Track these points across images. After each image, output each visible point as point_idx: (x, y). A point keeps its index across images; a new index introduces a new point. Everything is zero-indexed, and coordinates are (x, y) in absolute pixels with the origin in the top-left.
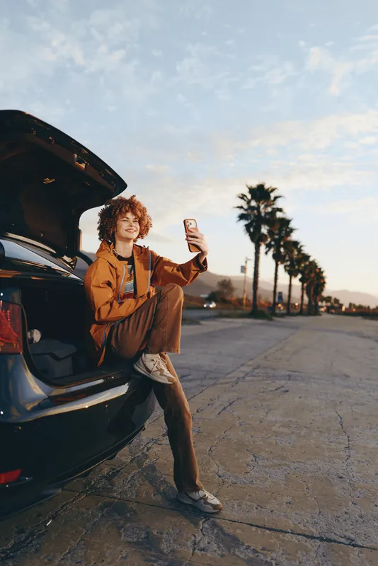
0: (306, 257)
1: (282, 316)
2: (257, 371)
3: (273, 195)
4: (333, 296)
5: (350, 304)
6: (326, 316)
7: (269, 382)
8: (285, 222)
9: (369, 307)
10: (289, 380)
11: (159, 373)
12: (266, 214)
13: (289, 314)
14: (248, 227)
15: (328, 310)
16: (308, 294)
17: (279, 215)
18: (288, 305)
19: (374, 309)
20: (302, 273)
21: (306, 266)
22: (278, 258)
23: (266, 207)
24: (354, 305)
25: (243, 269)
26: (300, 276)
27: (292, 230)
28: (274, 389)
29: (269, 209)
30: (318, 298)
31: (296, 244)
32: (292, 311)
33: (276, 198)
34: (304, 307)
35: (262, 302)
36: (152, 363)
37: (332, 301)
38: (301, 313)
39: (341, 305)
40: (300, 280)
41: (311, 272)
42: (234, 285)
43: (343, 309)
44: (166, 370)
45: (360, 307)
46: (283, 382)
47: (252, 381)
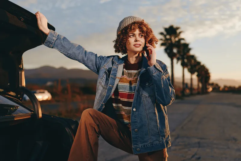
0: (199, 63)
1: (188, 96)
3: (178, 31)
4: (215, 82)
6: (212, 94)
8: (186, 45)
12: (176, 42)
13: (192, 94)
14: (166, 50)
16: (202, 83)
17: (182, 42)
18: (191, 89)
19: (238, 88)
20: (197, 71)
21: (199, 68)
22: (184, 65)
23: (175, 38)
24: (226, 86)
26: (196, 74)
27: (190, 49)
29: (177, 39)
30: (207, 84)
31: (193, 57)
32: (194, 92)
33: (180, 33)
37: (215, 85)
38: (199, 93)
39: (219, 87)
40: (197, 76)
41: (202, 71)
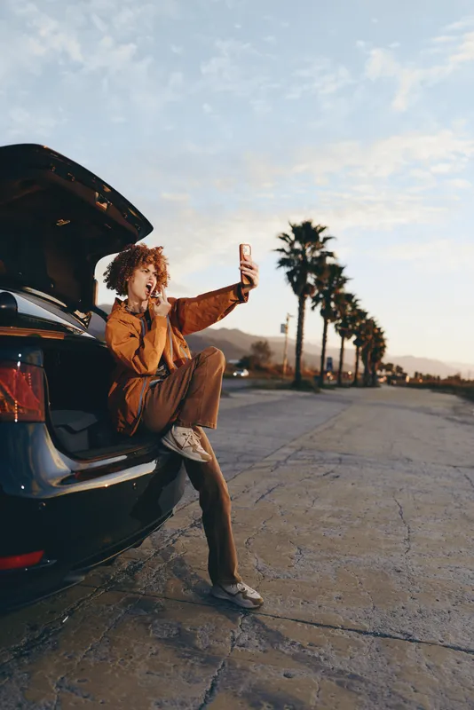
0: (363, 314)
1: (331, 387)
2: (300, 453)
3: (322, 236)
4: (396, 364)
5: (416, 374)
6: (386, 388)
7: (316, 466)
8: (337, 270)
9: (439, 377)
10: (340, 463)
11: (192, 449)
12: (313, 258)
13: (340, 385)
14: (290, 275)
15: (389, 381)
16: (364, 360)
17: (329, 260)
18: (339, 374)
19: (445, 380)
20: (357, 333)
21: (361, 325)
22: (327, 314)
23: (313, 250)
24: (421, 374)
25: (284, 328)
26: (354, 338)
27: (345, 280)
28: (322, 474)
29: (317, 254)
30: (377, 366)
31: (349, 297)
32: (344, 381)
33: (326, 239)
34: (359, 377)
35: (307, 370)
36: (184, 438)
37: (394, 369)
38: (355, 384)
39: (405, 375)
40: (355, 343)
41: (367, 332)
42: (272, 348)
43: (408, 379)
44: (200, 447)
45: (428, 377)
46: (332, 467)
47: (295, 465)
